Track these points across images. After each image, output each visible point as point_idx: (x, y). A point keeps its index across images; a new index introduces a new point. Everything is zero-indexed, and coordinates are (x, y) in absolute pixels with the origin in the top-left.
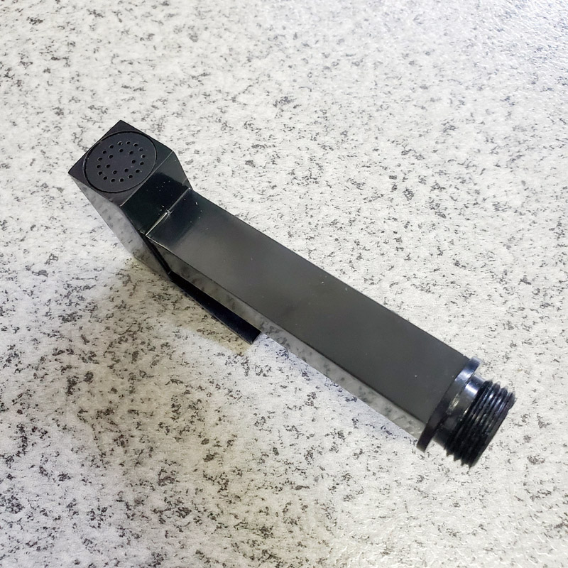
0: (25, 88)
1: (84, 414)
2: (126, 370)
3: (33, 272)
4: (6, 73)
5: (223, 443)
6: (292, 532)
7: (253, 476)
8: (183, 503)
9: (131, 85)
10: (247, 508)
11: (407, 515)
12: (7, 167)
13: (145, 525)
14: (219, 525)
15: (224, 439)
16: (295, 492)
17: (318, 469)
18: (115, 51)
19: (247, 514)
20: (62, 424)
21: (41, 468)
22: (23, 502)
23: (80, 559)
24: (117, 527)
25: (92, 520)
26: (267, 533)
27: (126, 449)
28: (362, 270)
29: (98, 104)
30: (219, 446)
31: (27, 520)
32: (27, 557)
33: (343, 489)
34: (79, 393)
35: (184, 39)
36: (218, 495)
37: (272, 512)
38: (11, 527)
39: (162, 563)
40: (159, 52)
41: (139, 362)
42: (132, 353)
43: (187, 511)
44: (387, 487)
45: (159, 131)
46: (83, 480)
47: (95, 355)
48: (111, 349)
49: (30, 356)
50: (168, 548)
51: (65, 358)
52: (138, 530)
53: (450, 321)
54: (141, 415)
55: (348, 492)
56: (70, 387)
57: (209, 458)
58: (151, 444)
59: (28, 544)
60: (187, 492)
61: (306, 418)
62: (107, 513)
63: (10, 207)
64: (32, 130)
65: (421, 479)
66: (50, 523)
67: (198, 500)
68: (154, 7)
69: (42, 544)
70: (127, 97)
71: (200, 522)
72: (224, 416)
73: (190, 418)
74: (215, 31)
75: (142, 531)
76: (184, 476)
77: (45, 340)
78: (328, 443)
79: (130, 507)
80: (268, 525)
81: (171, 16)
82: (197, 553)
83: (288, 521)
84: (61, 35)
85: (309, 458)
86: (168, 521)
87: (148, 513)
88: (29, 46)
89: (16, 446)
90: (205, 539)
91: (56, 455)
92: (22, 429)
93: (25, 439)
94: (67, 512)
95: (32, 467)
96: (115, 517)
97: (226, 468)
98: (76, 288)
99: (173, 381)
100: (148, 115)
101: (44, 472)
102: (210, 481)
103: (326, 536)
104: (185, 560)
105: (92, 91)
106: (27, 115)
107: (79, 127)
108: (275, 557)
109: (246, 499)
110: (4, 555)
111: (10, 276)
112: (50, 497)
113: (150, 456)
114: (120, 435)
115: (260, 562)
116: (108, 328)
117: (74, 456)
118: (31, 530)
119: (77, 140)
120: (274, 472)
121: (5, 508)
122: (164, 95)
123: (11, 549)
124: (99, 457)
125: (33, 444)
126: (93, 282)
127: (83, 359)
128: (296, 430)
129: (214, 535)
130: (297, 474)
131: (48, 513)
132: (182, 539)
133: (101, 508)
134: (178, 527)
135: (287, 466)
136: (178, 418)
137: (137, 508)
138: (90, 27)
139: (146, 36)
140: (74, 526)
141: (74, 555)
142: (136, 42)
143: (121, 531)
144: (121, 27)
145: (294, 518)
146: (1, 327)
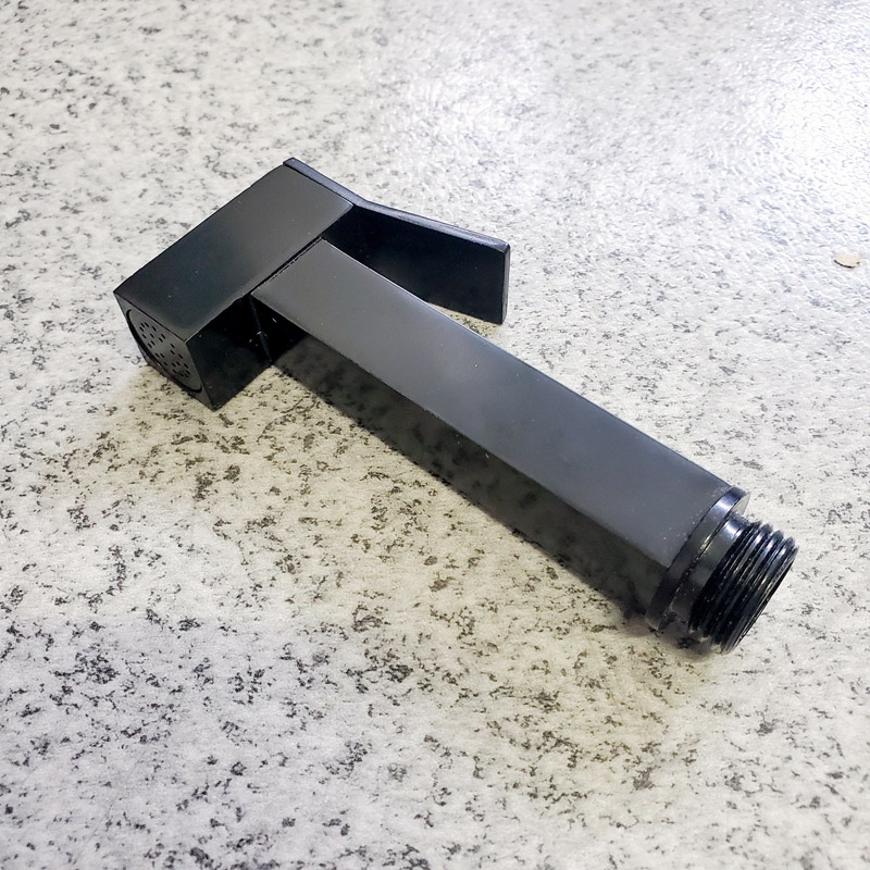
0: (133, 106)
1: (224, 528)
2: (294, 461)
4: (106, 90)
5: (462, 563)
6: (593, 700)
7: (517, 612)
8: (398, 658)
9: (292, 97)
10: (511, 663)
11: (792, 667)
12: (103, 200)
13: (331, 695)
14: (464, 693)
15: (462, 556)
16: (593, 635)
18: (267, 60)
19: (512, 673)
20: (186, 543)
21: (148, 611)
22: (117, 664)
23: (217, 755)
24: (282, 700)
25: (237, 690)
26: (550, 703)
27: (296, 575)
29: (242, 121)
30: (453, 567)
31: (123, 694)
32: (123, 753)
34: (215, 496)
35: (369, 43)
36: (458, 644)
37: (555, 668)
38: (96, 705)
39: (363, 758)
40: (333, 59)
41: (315, 450)
42: (303, 437)
43: (406, 671)
45: (336, 149)
46: (222, 628)
47: (242, 442)
48: (268, 433)
49: (136, 446)
50: (374, 734)
51: (193, 448)
52: (318, 705)
54: (321, 525)
56: (200, 489)
57: (439, 585)
58: (338, 567)
59: (125, 732)
60: (404, 639)
62: (265, 679)
63: (106, 249)
64: (143, 155)
65: (809, 610)
66: (164, 698)
67: (424, 653)
68: (323, 10)
69: (150, 732)
70: (286, 111)
71: (429, 688)
72: (459, 523)
73: (403, 527)
74: (414, 34)
75: (328, 706)
76: (397, 615)
77: (160, 423)
79: (305, 668)
80: (550, 690)
81: (347, 18)
82: (426, 740)
83: (584, 683)
84: (189, 45)
86: (371, 687)
87: (336, 676)
88: (141, 59)
89: (106, 580)
90: (439, 715)
91: (174, 590)
92: (117, 552)
93: (121, 568)
94: (194, 680)
95: (134, 610)
96: (277, 685)
97: (470, 600)
99: (372, 474)
100: (318, 132)
101: (155, 618)
102: (443, 621)
103: (656, 705)
104: (405, 752)
105: (233, 106)
106: (134, 138)
107: (215, 148)
108: (566, 744)
109: (507, 649)
110: (83, 751)
111: (103, 338)
112: (164, 656)
113: (339, 585)
114: (286, 555)
115: (541, 752)
116: (264, 404)
117: (206, 591)
118: (130, 710)
119: (211, 165)
120: (553, 605)
121: (85, 674)
122: (340, 107)
123: (96, 740)
124: (251, 591)
125: (135, 576)
127: (223, 447)
129: (455, 709)
130: (592, 607)
131: (160, 683)
132: (399, 716)
133: (253, 671)
134: (390, 698)
135: (574, 596)
136: (383, 527)
137: (317, 668)
138: (230, 34)
139: (311, 42)
140: (207, 702)
141: (206, 748)
142: (298, 48)
143: (290, 707)
144: (274, 32)
145: (594, 677)
146: (88, 407)
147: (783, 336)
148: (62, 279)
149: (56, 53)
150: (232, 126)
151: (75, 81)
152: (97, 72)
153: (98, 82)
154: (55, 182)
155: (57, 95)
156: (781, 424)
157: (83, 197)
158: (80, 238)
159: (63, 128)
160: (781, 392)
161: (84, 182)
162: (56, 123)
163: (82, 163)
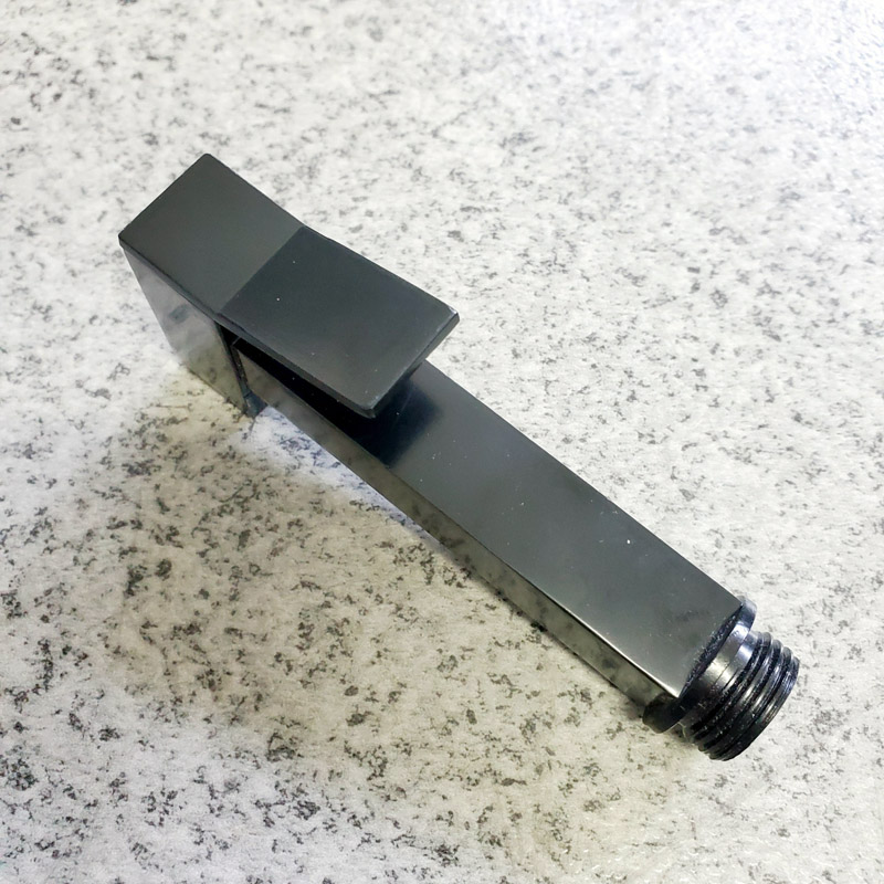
0: (100, 100)
1: (151, 631)
2: (227, 561)
3: (87, 391)
4: (73, 77)
5: (383, 697)
6: (491, 858)
7: (430, 757)
8: (306, 794)
9: (271, 103)
10: (416, 811)
11: (694, 844)
12: (60, 221)
13: (239, 827)
14: (366, 837)
15: (383, 689)
16: (502, 788)
17: (543, 751)
18: (250, 50)
19: (416, 822)
20: (113, 644)
21: (72, 715)
22: (38, 772)
23: (124, 876)
24: (191, 826)
25: (150, 810)
26: (449, 857)
27: (217, 693)
28: (636, 418)
29: (214, 130)
30: (374, 700)
31: (40, 803)
32: (34, 867)
33: (585, 791)
34: (145, 594)
35: (361, 36)
36: (367, 785)
37: (459, 820)
38: (13, 813)
40: (320, 55)
41: (250, 549)
42: (239, 533)
43: (313, 809)
44: (662, 792)
45: (311, 177)
46: (141, 742)
47: (176, 534)
48: (204, 525)
49: (71, 530)
50: (276, 870)
51: (127, 534)
52: (225, 835)
53: (783, 514)
54: (246, 638)
55: (592, 795)
56: (131, 583)
57: (356, 720)
58: (258, 689)
59: (38, 844)
60: (315, 775)
61: (527, 663)
62: (176, 801)
63: (59, 284)
64: (106, 167)
65: (722, 782)
66: (79, 811)
67: (333, 791)
69: (62, 847)
70: (261, 121)
71: (334, 829)
72: (386, 650)
73: (328, 649)
74: (412, 26)
75: (235, 838)
76: (312, 748)
77: (97, 504)
78: (563, 708)
79: (216, 795)
80: (450, 844)
81: (341, 1)
83: (485, 839)
84: (165, 23)
85: (529, 732)
86: (278, 822)
87: (246, 807)
88: (113, 38)
89: (34, 677)
90: (341, 859)
91: (98, 695)
92: (46, 647)
93: (49, 665)
94: (109, 795)
95: (58, 712)
96: (189, 809)
97: (385, 740)
98: (154, 421)
99: (304, 584)
100: (294, 151)
101: (77, 724)
102: (356, 759)
103: (551, 870)
105: (206, 110)
106: (99, 143)
109: (415, 796)
111: (49, 395)
112: (83, 767)
114: (208, 669)
116: (202, 490)
117: (129, 700)
118: (45, 821)
120: (466, 753)
121: (5, 779)
122: (320, 120)
123: (10, 850)
124: (170, 705)
125: (61, 675)
126: (184, 413)
127: (157, 537)
128: (509, 683)
129: (355, 853)
130: (505, 758)
131: (77, 794)
132: (300, 855)
133: (167, 792)
134: (295, 835)
135: (490, 745)
136: (308, 647)
137: (227, 796)
138: (212, 11)
139: (299, 30)
140: (120, 820)
141: (114, 869)
142: (283, 38)
143: (198, 834)
144: (260, 13)
145: (496, 834)
146: (28, 476)
147: (755, 457)
148: (11, 317)
149: (22, 24)
150: (203, 136)
151: (42, 61)
152: (65, 53)
153: (65, 65)
154: (12, 193)
155: (21, 80)
156: (734, 566)
157: (39, 216)
158: (32, 267)
159: (24, 124)
160: (740, 526)
161: (42, 197)
162: (17, 117)
163: (41, 171)
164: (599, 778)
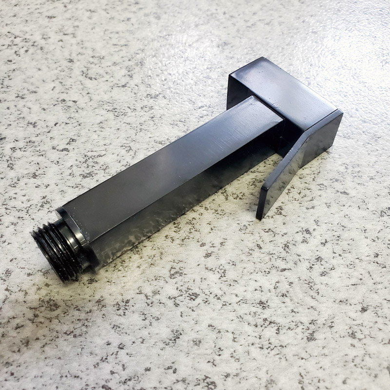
0: (45, 50)
3: (58, 150)
4: (32, 44)
5: (217, 244)
6: (284, 303)
7: (245, 265)
8: (192, 290)
9: (119, 43)
10: (245, 288)
11: (373, 281)
12: (35, 92)
13: (163, 309)
14: (224, 303)
15: (217, 242)
16: (281, 273)
17: (295, 256)
18: (106, 28)
19: (245, 293)
22: (59, 302)
23: (111, 340)
24: (140, 313)
25: (118, 310)
26: (265, 305)
27: (141, 255)
29: (97, 55)
30: (214, 247)
31: (63, 315)
32: (66, 343)
33: (318, 268)
35: (152, 19)
36: (220, 281)
37: (265, 289)
38: (51, 322)
39: (180, 337)
40: (136, 26)
43: (197, 295)
44: (352, 263)
45: (142, 65)
46: (108, 282)
50: (184, 325)
52: (157, 314)
55: (322, 270)
57: (208, 255)
58: (160, 250)
59: (66, 333)
60: (194, 281)
61: (278, 223)
62: (130, 303)
63: (38, 114)
64: (52, 72)
65: (377, 256)
66: (83, 316)
67: (204, 286)
68: (130, 5)
69: (77, 332)
70: (117, 50)
71: (208, 302)
72: (214, 227)
73: (188, 230)
74: (172, 14)
75: (161, 314)
76: (190, 270)
77: (70, 190)
78: (299, 237)
79: (149, 297)
80: (264, 299)
81: (141, 9)
82: (209, 326)
83: (279, 295)
84: (69, 23)
85: (287, 249)
86: (181, 304)
87: (164, 300)
88: (48, 30)
90: (214, 315)
94: (97, 307)
96: (137, 306)
97: (223, 261)
98: (91, 157)
100: (133, 58)
102: (211, 271)
103: (313, 303)
104: (200, 332)
105: (92, 49)
106: (48, 64)
107: (85, 67)
108: (274, 323)
109: (242, 282)
110: (46, 344)
111: (40, 154)
112: (81, 297)
113: (161, 259)
115: (263, 328)
118: (67, 323)
119: (84, 75)
120: (261, 261)
121: (44, 308)
122: (142, 47)
123: (51, 338)
126: (104, 153)
128: (272, 231)
129: (221, 311)
130: (279, 261)
131: (81, 309)
132: (195, 316)
133: (125, 301)
134: (190, 308)
135: (271, 256)
136: (179, 231)
137: (154, 297)
138: (88, 17)
139: (126, 19)
140: (104, 316)
141: (105, 338)
142: (120, 22)
143: (144, 316)
144: (109, 16)
145: (284, 292)
146: (36, 185)
147: (351, 136)
148: (18, 128)
149: (8, 29)
150: (92, 57)
151: (17, 41)
152: (27, 36)
153: (28, 41)
154: (12, 85)
155: (10, 47)
156: (355, 175)
157: (26, 92)
158: (25, 110)
159: (13, 62)
160: (353, 161)
161: (26, 85)
162: (10, 59)
163: (24, 77)
164: (323, 262)
